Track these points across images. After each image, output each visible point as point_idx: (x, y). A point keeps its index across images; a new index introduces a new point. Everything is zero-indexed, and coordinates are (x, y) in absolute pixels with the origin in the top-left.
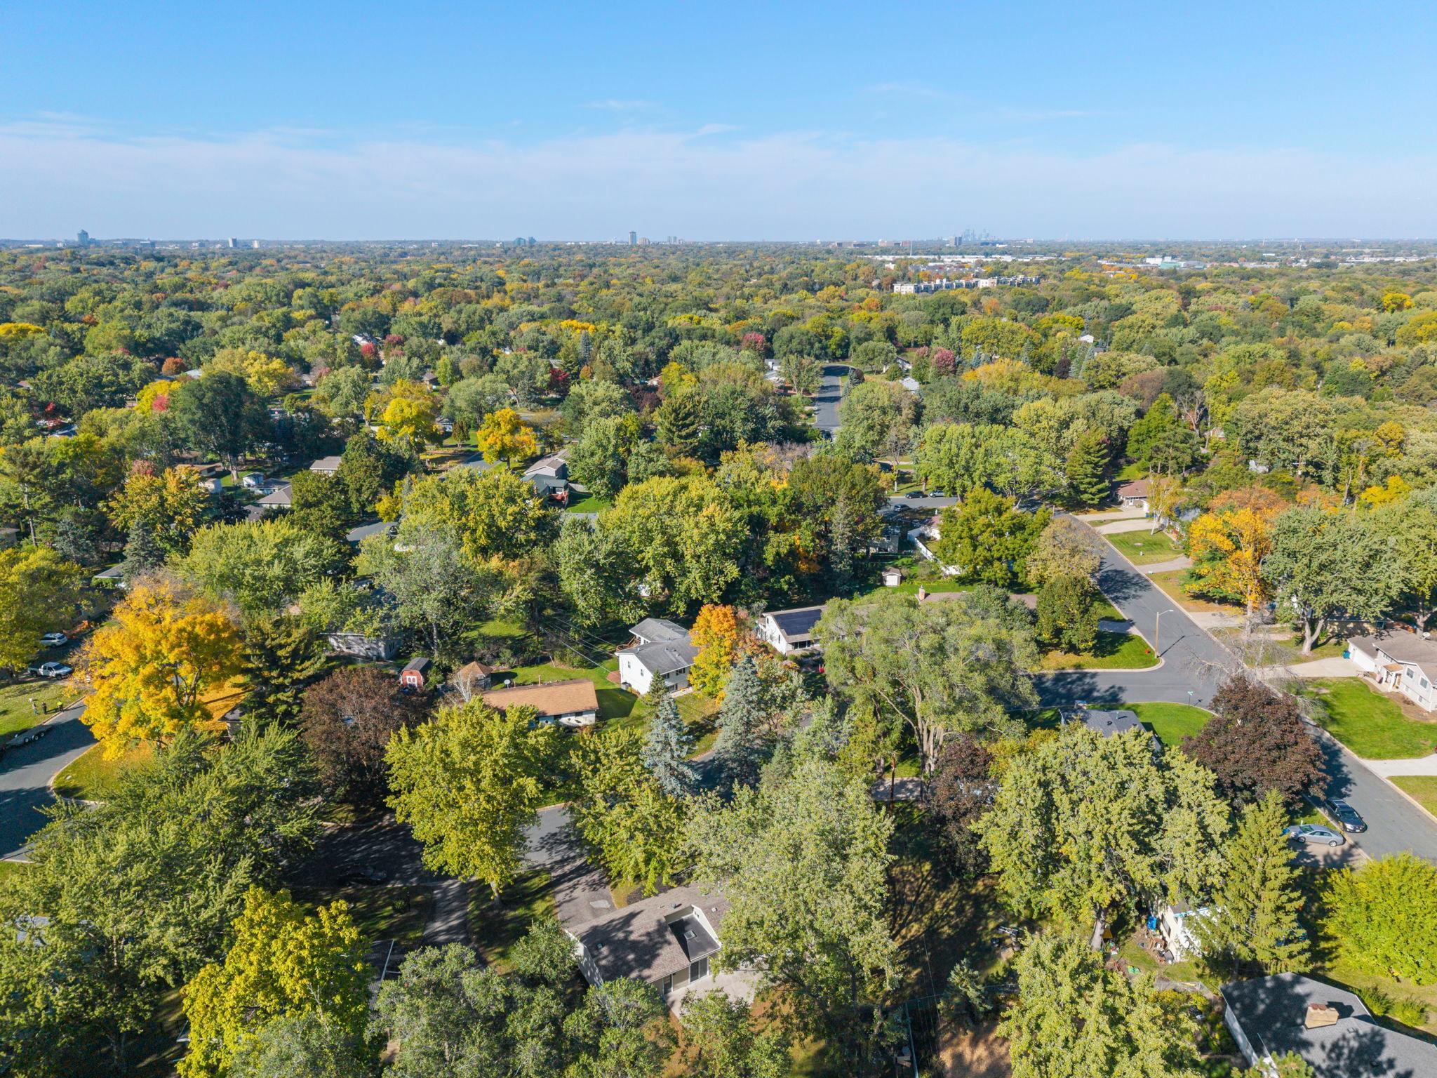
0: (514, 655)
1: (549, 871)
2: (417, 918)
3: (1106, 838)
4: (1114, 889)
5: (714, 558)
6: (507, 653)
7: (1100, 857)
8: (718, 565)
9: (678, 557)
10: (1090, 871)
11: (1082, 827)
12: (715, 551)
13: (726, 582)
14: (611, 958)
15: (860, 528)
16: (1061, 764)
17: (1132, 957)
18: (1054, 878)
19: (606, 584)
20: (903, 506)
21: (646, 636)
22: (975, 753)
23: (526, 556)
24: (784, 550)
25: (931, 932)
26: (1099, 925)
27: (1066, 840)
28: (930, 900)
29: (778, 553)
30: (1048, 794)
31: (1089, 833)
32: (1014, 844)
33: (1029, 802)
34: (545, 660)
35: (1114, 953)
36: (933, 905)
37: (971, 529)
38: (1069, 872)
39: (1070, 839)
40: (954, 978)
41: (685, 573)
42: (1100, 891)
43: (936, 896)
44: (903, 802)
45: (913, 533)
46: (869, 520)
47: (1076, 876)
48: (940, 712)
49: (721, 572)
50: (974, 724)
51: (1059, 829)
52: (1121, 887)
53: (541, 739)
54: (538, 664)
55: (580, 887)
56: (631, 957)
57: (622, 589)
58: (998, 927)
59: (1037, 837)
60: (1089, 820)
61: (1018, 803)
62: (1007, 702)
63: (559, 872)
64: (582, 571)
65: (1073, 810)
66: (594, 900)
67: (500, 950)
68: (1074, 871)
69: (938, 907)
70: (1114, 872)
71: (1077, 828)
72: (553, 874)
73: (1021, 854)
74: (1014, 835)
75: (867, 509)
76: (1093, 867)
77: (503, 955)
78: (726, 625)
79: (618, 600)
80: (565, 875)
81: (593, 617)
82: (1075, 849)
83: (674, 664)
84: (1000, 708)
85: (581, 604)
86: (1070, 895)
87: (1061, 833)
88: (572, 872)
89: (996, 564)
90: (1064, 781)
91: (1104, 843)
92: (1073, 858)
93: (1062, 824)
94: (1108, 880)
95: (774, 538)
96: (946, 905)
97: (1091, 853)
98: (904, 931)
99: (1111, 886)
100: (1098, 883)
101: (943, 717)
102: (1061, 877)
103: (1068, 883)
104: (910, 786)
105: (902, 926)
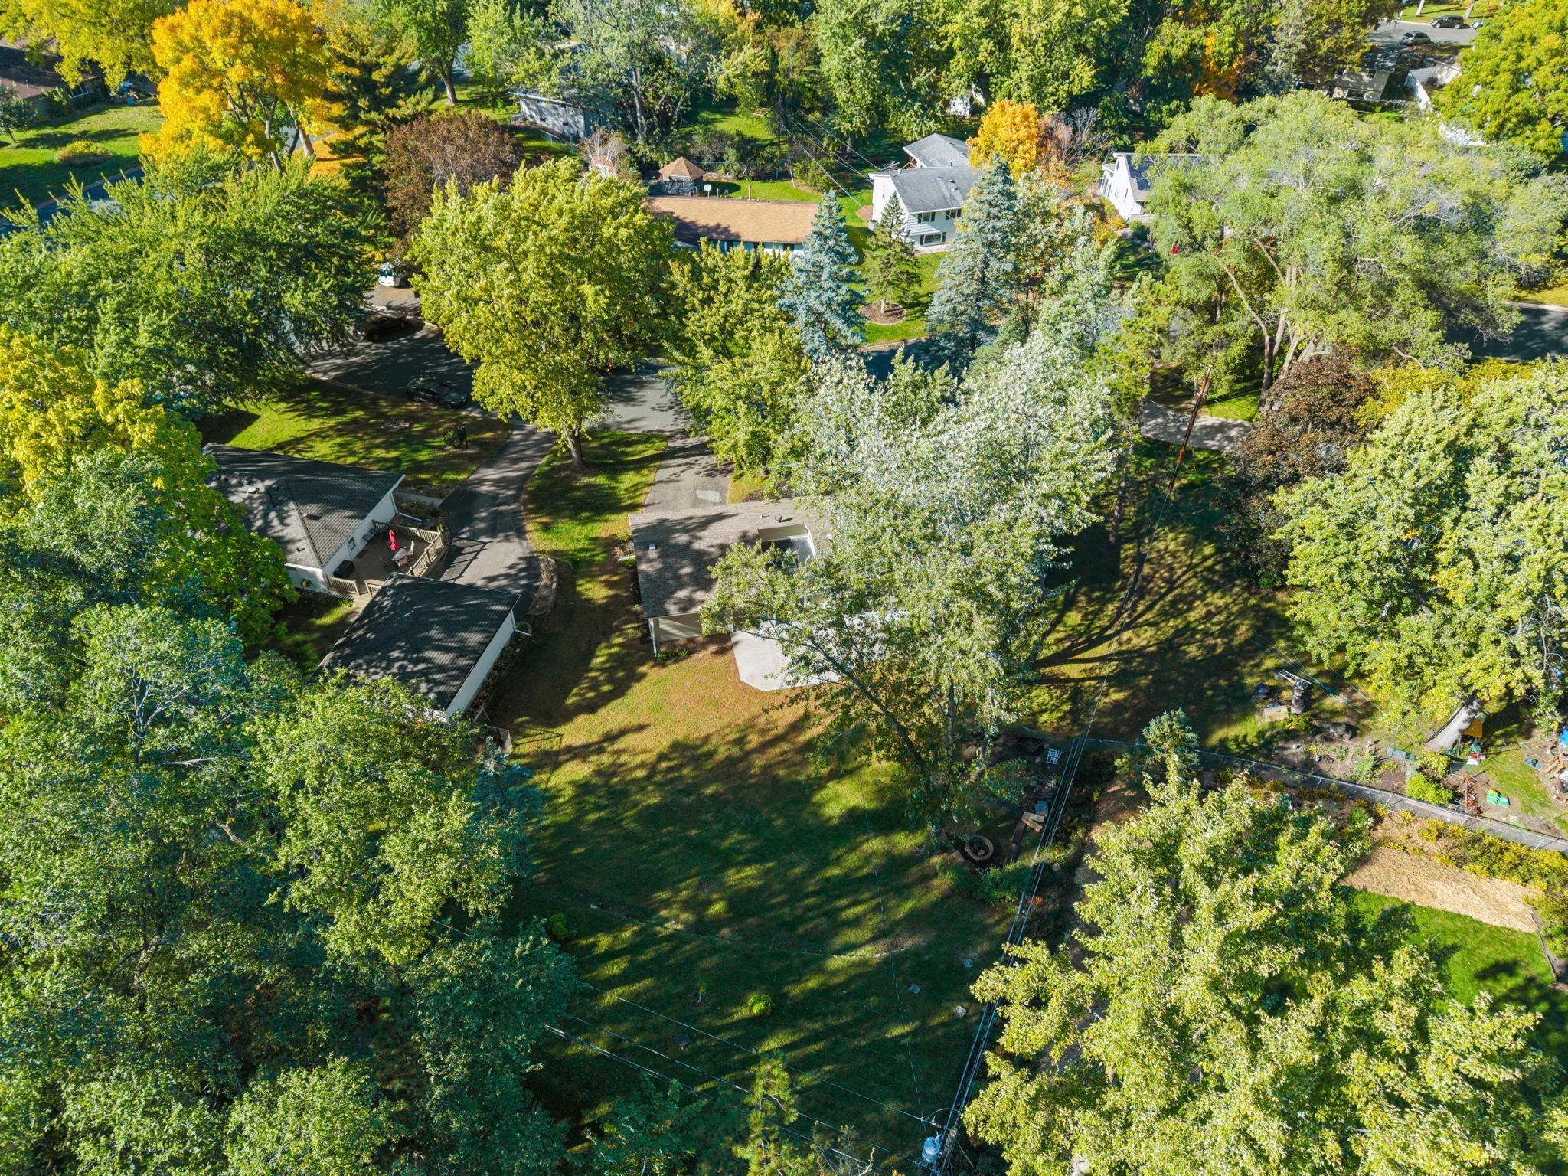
0: (741, 159)
1: (666, 439)
2: (472, 459)
3: (1547, 579)
4: (1519, 673)
5: (1060, 50)
6: (731, 154)
7: (1518, 610)
8: (1064, 65)
9: (1003, 44)
10: (1481, 629)
11: (1503, 545)
12: (1064, 35)
13: (1070, 94)
14: (658, 565)
15: (1326, 45)
16: (1512, 421)
17: (1505, 777)
18: (1404, 622)
19: (882, 67)
20: (1420, 36)
21: (924, 159)
22: (1346, 381)
23: (798, 25)
24: (1178, 52)
25: (1169, 647)
26: (1464, 714)
27: (1454, 562)
28: (1189, 600)
29: (1167, 56)
30: (1459, 473)
31: (1512, 561)
32: (1345, 545)
33: (1409, 475)
34: (785, 176)
35: (1471, 762)
36: (1190, 609)
37: (1520, 58)
38: (1438, 620)
39: (1466, 562)
40: (1153, 732)
41: (1008, 68)
42: (1487, 670)
43: (1202, 597)
44: (1212, 452)
45: (1418, 76)
46: (1346, 32)
47: (1447, 630)
48: (1309, 304)
49: (1066, 75)
50: (1370, 337)
51: (1451, 537)
52: (1537, 675)
53: (623, 233)
54: (775, 179)
55: (696, 468)
56: (687, 570)
57: (907, 81)
58: (1278, 669)
59: (1395, 543)
60: (1529, 534)
61: (1384, 471)
62: (1450, 313)
63: (679, 443)
64: (847, 40)
65: (1501, 508)
66: (704, 488)
67: (545, 520)
68: (1448, 620)
69: (1193, 616)
70: (1536, 642)
71: (1487, 544)
72: (671, 444)
73: (1348, 566)
74: (1349, 529)
75: (1350, 13)
76: (1492, 622)
77: (547, 528)
78: (1023, 133)
79: (899, 99)
80: (683, 449)
81: (857, 121)
82: (1468, 582)
83: (945, 201)
84: (1431, 316)
85: (841, 94)
86: (1419, 660)
87: (1452, 546)
88: (694, 448)
89: (1544, 126)
90: (1504, 457)
91: (1538, 586)
92: (1458, 597)
93: (1461, 530)
94: (1514, 653)
95: (1168, 27)
96: (1209, 615)
97: (1501, 598)
98: (1126, 635)
99: (1517, 665)
100: (1489, 654)
101: (1311, 314)
102: (1418, 626)
103: (1426, 639)
104: (1233, 433)
105: (1126, 627)
